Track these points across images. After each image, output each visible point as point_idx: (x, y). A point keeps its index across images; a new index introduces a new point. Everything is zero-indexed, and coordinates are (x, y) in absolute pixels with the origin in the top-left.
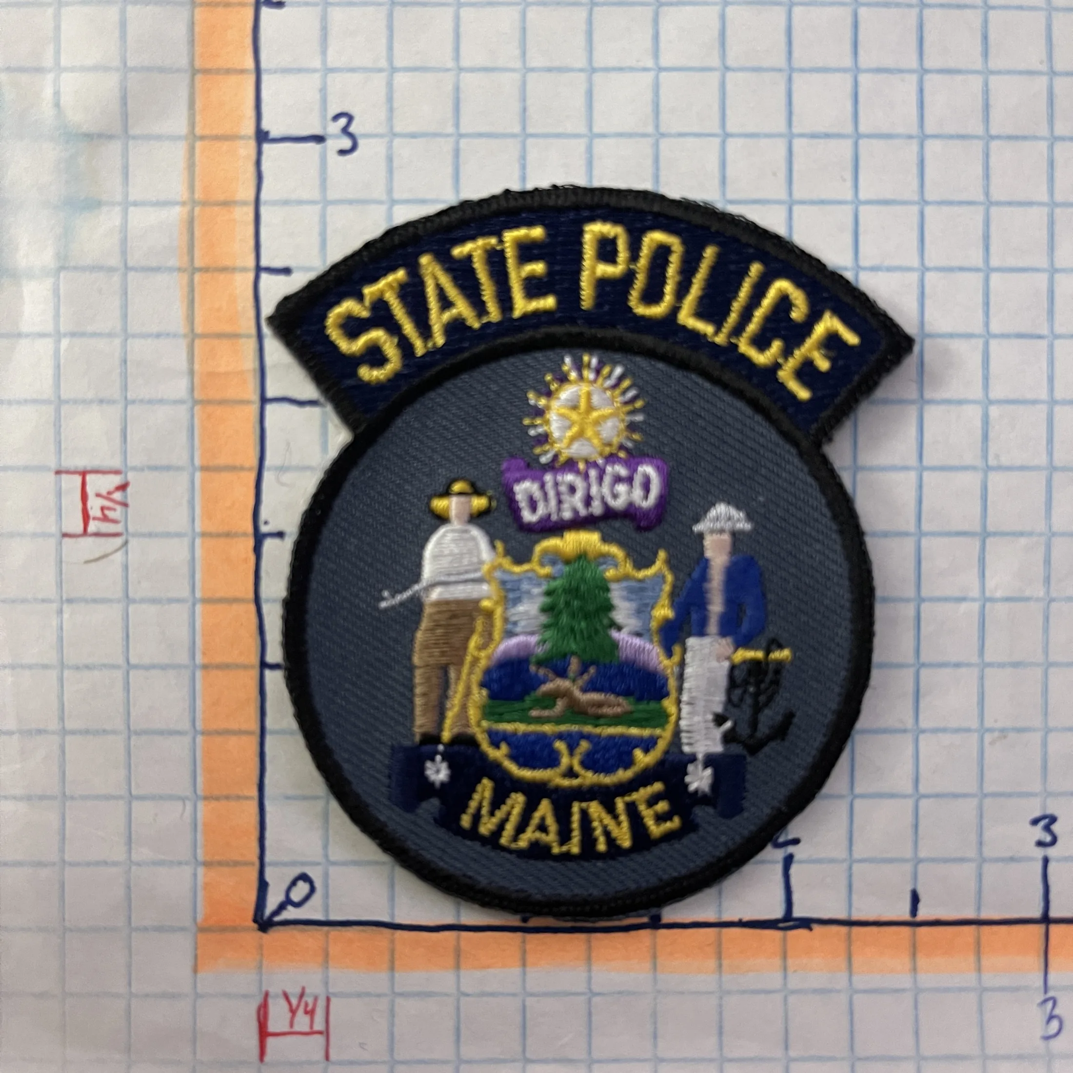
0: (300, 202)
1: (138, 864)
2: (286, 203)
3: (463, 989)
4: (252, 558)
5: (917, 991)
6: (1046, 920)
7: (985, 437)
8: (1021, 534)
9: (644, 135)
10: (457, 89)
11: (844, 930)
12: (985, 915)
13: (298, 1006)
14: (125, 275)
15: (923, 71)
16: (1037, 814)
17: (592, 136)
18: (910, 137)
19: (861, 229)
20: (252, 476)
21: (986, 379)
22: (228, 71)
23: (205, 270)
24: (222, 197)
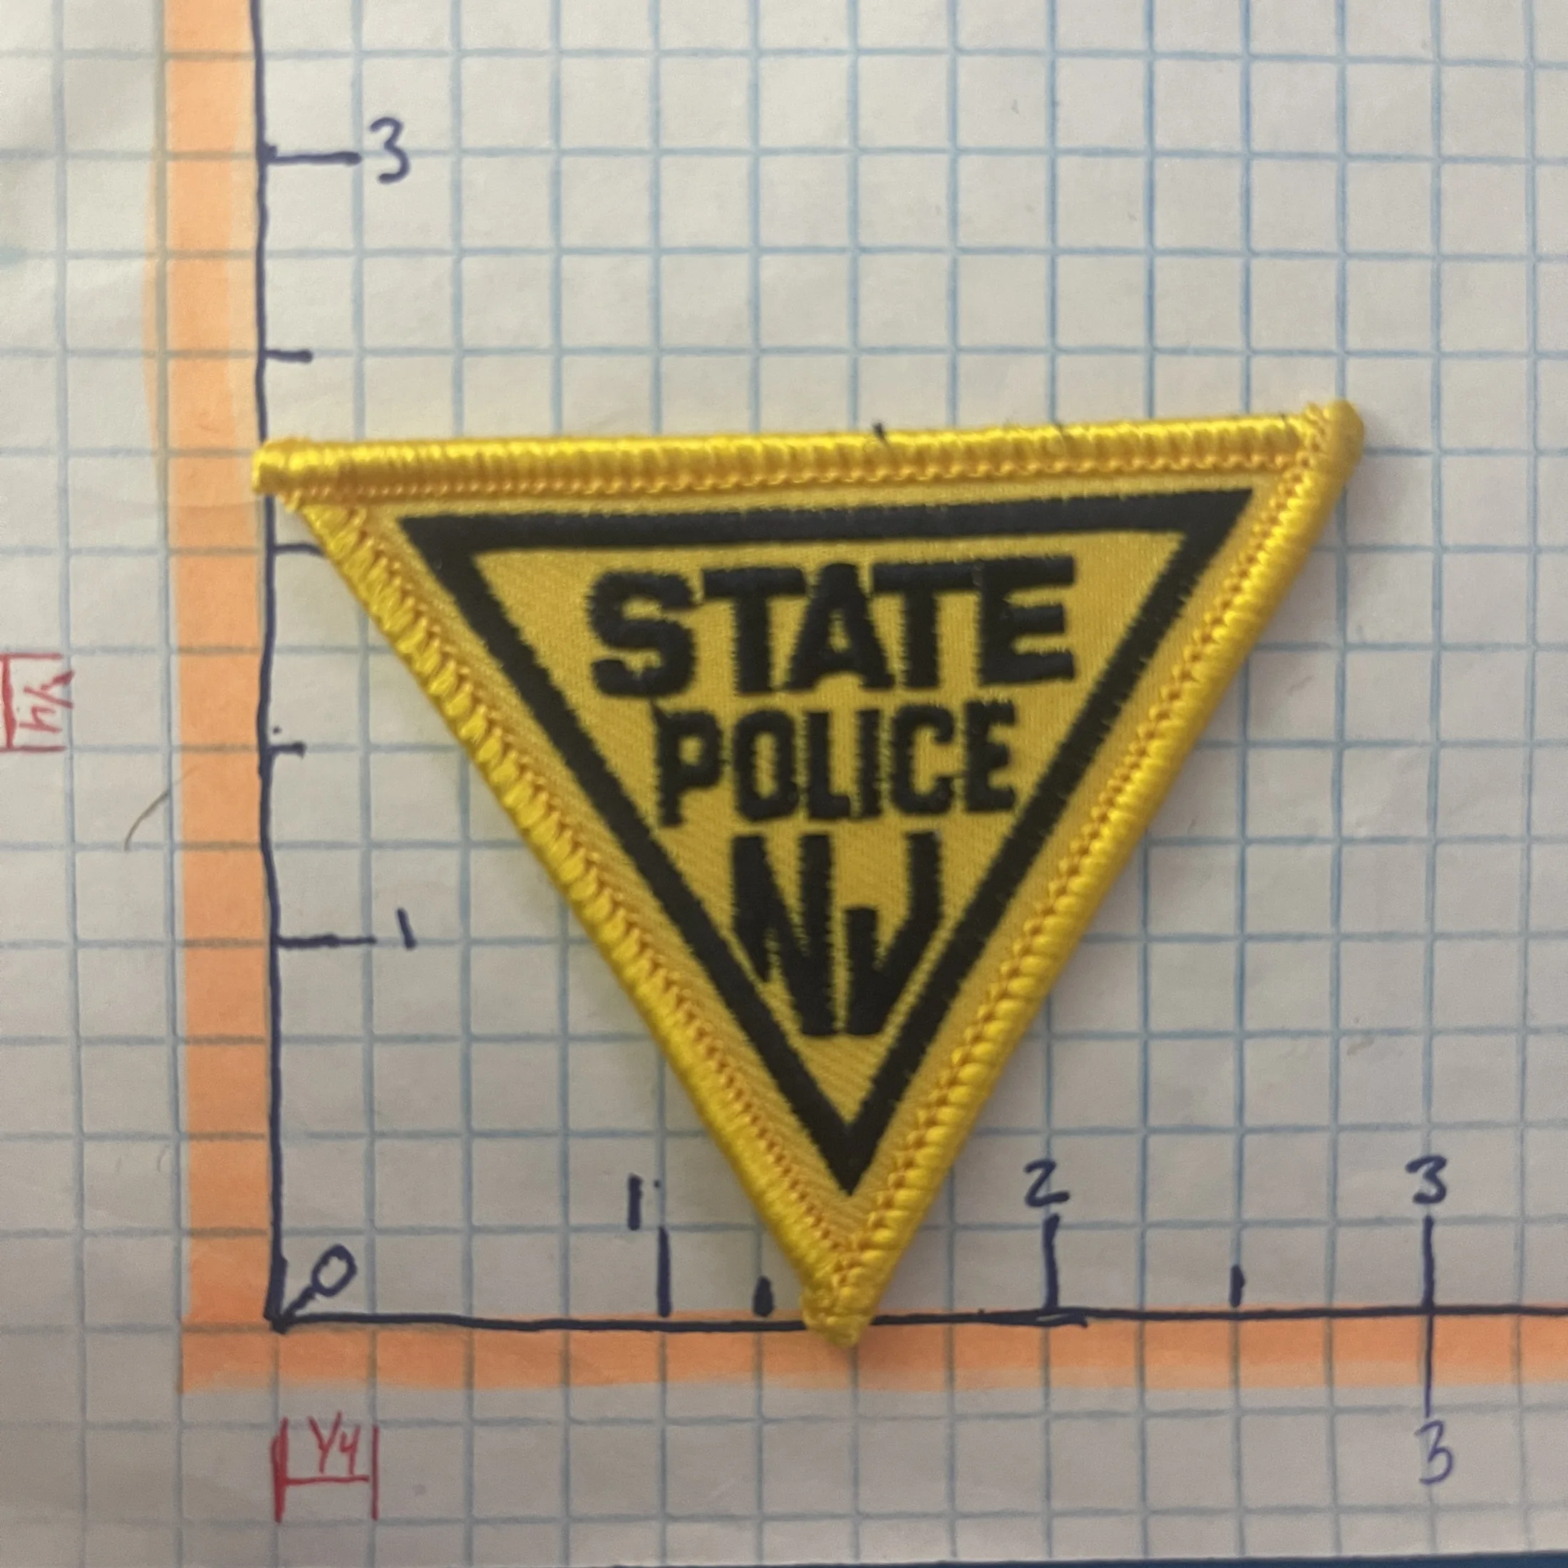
0: (323, 253)
1: (94, 1234)
2: (302, 253)
3: (573, 1413)
4: (257, 782)
5: (1240, 1412)
6: (1429, 1309)
8: (1395, 744)
9: (836, 151)
10: (556, 83)
11: (1132, 1325)
12: (1339, 1303)
13: (331, 1441)
14: (63, 364)
15: (1250, 58)
16: (1417, 1155)
17: (759, 153)
18: (1230, 155)
19: (1158, 291)
20: (256, 661)
22: (216, 56)
23: (183, 354)
24: (207, 246)
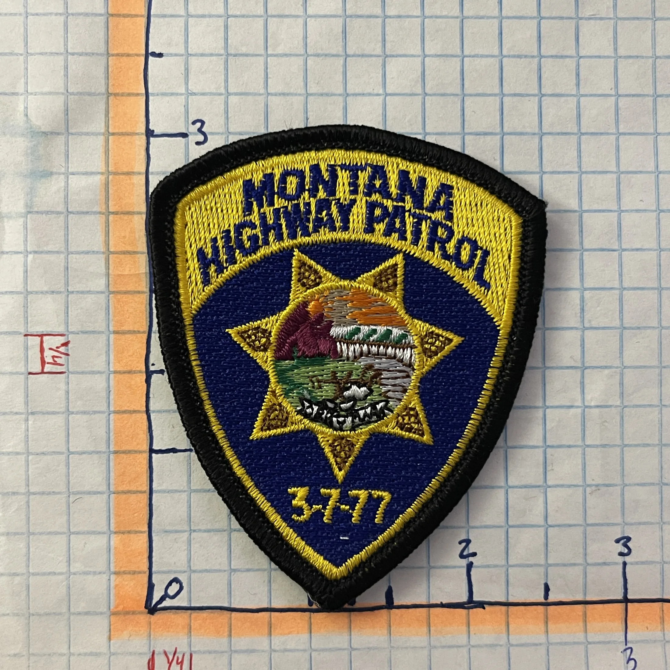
1: (74, 574)
2: (164, 173)
3: (274, 647)
4: (145, 386)
5: (549, 643)
6: (626, 600)
7: (582, 310)
8: (606, 367)
10: (267, 106)
11: (504, 608)
12: (588, 598)
13: (173, 660)
14: (67, 216)
15: (541, 95)
16: (619, 536)
18: (534, 134)
20: (145, 336)
21: (582, 275)
22: (129, 95)
23: (116, 213)
24: (125, 170)
